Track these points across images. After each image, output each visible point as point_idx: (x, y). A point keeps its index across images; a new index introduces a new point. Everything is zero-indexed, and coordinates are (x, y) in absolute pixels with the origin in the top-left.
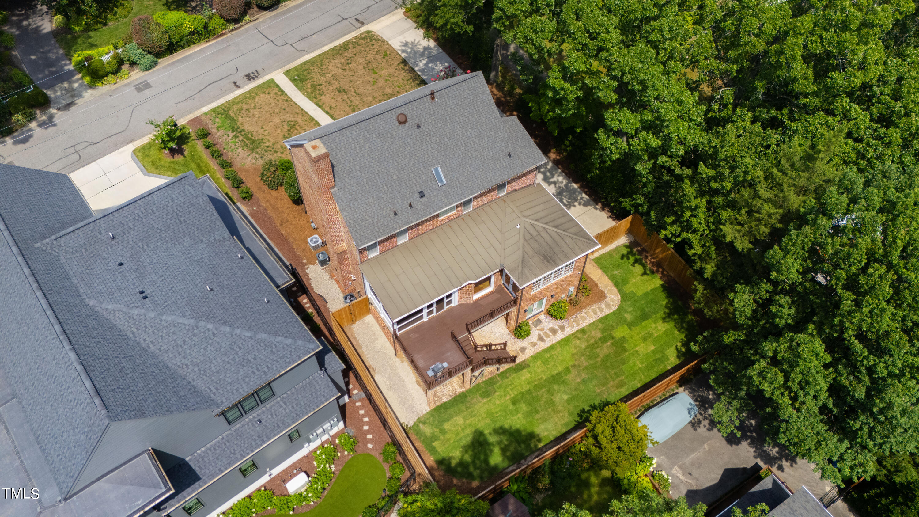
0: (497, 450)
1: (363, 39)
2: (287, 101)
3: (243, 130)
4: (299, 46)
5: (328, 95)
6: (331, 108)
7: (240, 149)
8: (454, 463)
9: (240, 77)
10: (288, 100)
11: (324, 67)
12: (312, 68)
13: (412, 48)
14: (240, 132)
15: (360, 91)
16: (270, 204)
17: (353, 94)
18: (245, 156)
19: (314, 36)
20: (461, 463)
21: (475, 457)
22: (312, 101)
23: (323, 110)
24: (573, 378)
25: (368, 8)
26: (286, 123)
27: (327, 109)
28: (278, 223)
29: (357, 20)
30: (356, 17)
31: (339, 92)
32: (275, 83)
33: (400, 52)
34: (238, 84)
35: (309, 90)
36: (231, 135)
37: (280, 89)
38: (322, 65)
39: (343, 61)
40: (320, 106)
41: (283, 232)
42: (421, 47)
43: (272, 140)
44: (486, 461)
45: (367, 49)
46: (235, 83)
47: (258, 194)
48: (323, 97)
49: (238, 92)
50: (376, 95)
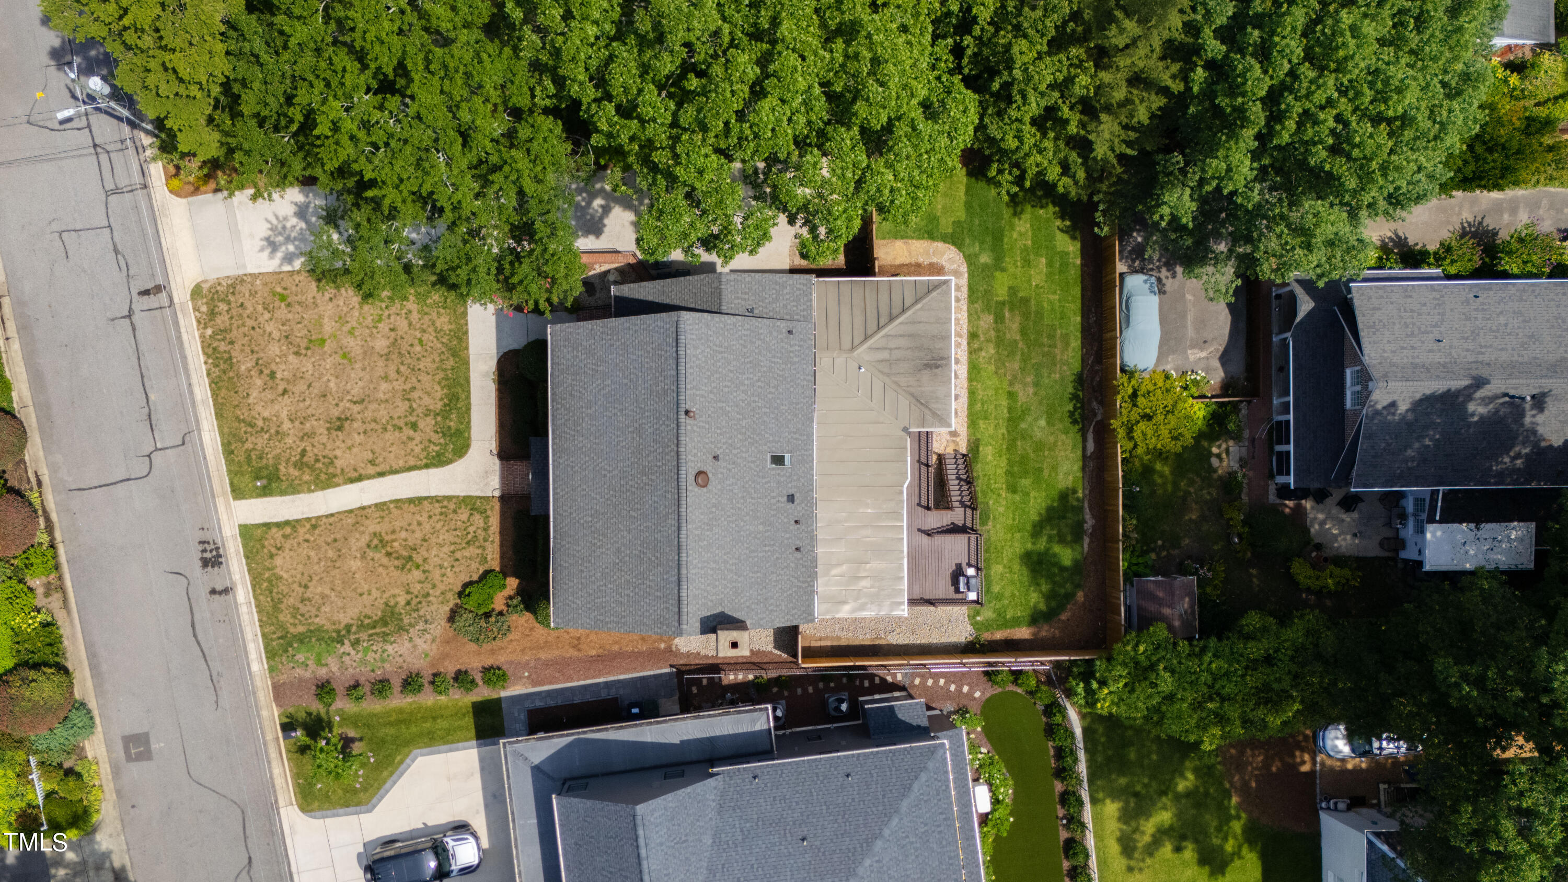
0: (1057, 549)
1: (212, 314)
2: (314, 527)
3: (348, 628)
4: (168, 435)
5: (338, 453)
6: (372, 462)
7: (390, 648)
8: (1042, 606)
9: (203, 579)
10: (314, 523)
11: (260, 423)
12: (248, 445)
13: (288, 239)
14: (349, 632)
15: (356, 391)
16: (531, 649)
17: (356, 408)
18: (407, 644)
19: (152, 397)
22: (338, 485)
23: (370, 477)
24: (1025, 394)
25: (116, 251)
26: (371, 554)
27: (371, 470)
28: (572, 653)
29: (146, 293)
30: (134, 293)
31: (340, 429)
32: (258, 526)
33: (287, 268)
34: (219, 588)
35: (306, 477)
36: (347, 647)
37: (279, 525)
38: (252, 425)
39: (259, 382)
40: (359, 479)
41: (594, 653)
42: (294, 221)
43: (397, 591)
44: (1063, 569)
45: (250, 323)
46: (213, 592)
47: (501, 659)
48: (339, 463)
49: (243, 594)
50: (380, 372)
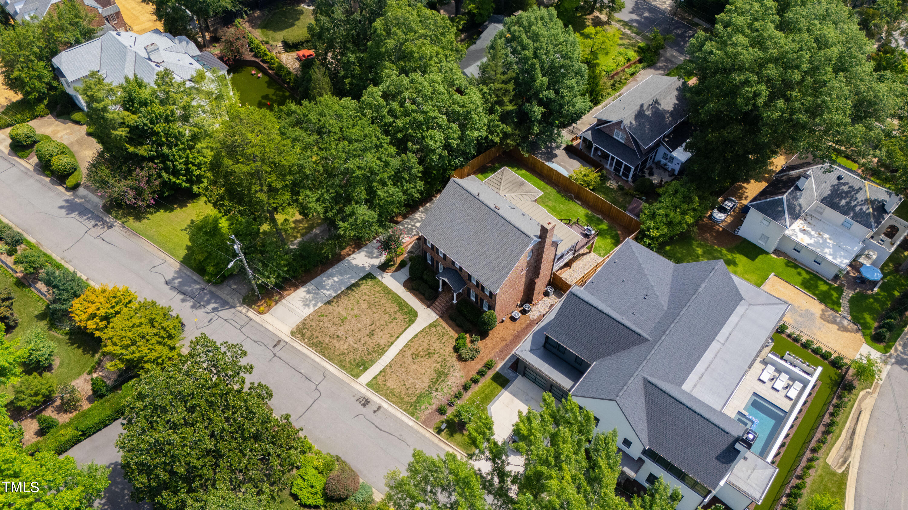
0: (600, 227)
1: (303, 335)
2: (391, 366)
3: (429, 387)
4: (317, 378)
5: (379, 341)
6: (392, 336)
7: (448, 383)
8: (613, 241)
9: (368, 411)
10: (390, 366)
11: (346, 351)
12: (348, 360)
13: (310, 301)
14: (431, 388)
15: (369, 322)
16: (492, 350)
17: (373, 327)
18: (453, 378)
19: (302, 372)
20: (612, 237)
21: (607, 234)
22: (387, 350)
23: (395, 341)
24: (550, 204)
25: (256, 342)
26: (416, 361)
27: (394, 338)
28: (504, 343)
29: (275, 346)
30: (271, 348)
31: (373, 335)
32: (372, 380)
33: (317, 308)
34: (376, 409)
35: (375, 355)
36: (435, 393)
37: (379, 375)
38: (344, 354)
39: (335, 341)
40: (392, 343)
41: (511, 338)
42: (308, 296)
43: (435, 365)
44: (607, 230)
45: (318, 328)
46: (375, 412)
47: (486, 360)
48: (381, 344)
49: (385, 405)
50: (371, 313)
